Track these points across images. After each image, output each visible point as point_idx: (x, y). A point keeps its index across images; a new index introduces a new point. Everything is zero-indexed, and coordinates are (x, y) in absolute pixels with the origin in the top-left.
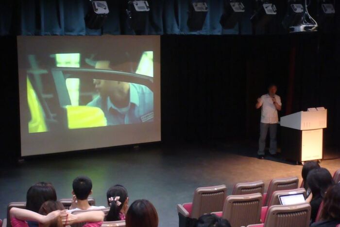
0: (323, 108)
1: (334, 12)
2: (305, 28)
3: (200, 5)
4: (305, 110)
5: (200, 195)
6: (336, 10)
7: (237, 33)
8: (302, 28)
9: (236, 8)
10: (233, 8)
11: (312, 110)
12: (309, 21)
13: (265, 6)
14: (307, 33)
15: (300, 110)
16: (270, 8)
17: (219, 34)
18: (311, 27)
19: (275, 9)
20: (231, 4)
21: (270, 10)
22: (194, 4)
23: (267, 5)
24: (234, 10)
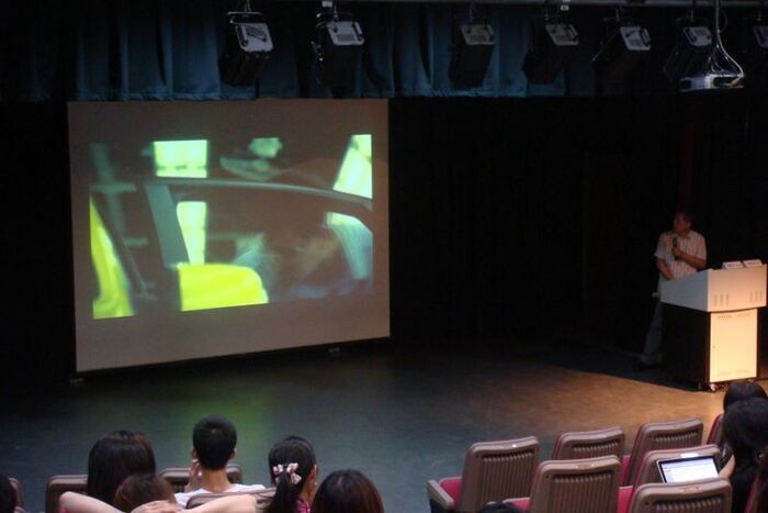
0: (758, 262)
2: (716, 81)
3: (476, 30)
4: (717, 266)
5: (479, 459)
7: (561, 93)
8: (708, 81)
9: (559, 38)
10: (553, 36)
11: (732, 267)
12: (726, 66)
13: (623, 31)
14: (720, 92)
16: (636, 36)
17: (521, 94)
18: (730, 80)
19: (648, 39)
20: (549, 28)
21: (635, 40)
22: (464, 29)
23: (629, 30)
24: (555, 41)
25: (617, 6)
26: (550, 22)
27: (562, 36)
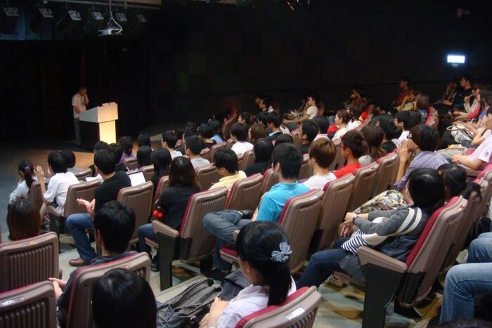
0: (114, 103)
1: (126, 20)
2: (112, 32)
3: (10, 9)
4: (101, 105)
6: (127, 19)
7: (39, 39)
8: (109, 31)
9: (45, 14)
10: (43, 13)
11: (105, 105)
12: (115, 26)
13: (70, 12)
14: (114, 37)
15: (96, 106)
16: (75, 14)
17: (23, 39)
18: (117, 31)
19: (79, 15)
20: (40, 10)
21: (75, 16)
22: (5, 9)
23: (72, 12)
24: (44, 15)
25: (65, 3)
26: (41, 8)
27: (46, 14)
